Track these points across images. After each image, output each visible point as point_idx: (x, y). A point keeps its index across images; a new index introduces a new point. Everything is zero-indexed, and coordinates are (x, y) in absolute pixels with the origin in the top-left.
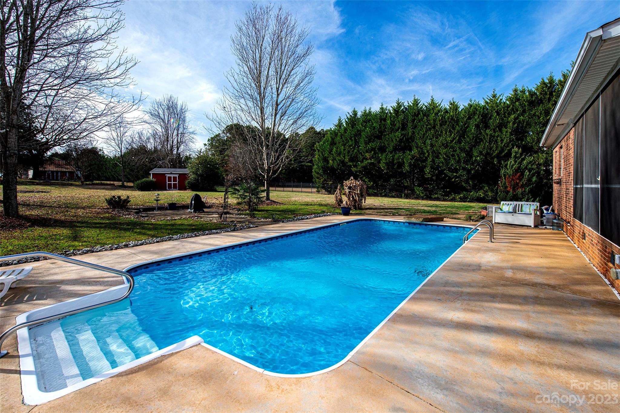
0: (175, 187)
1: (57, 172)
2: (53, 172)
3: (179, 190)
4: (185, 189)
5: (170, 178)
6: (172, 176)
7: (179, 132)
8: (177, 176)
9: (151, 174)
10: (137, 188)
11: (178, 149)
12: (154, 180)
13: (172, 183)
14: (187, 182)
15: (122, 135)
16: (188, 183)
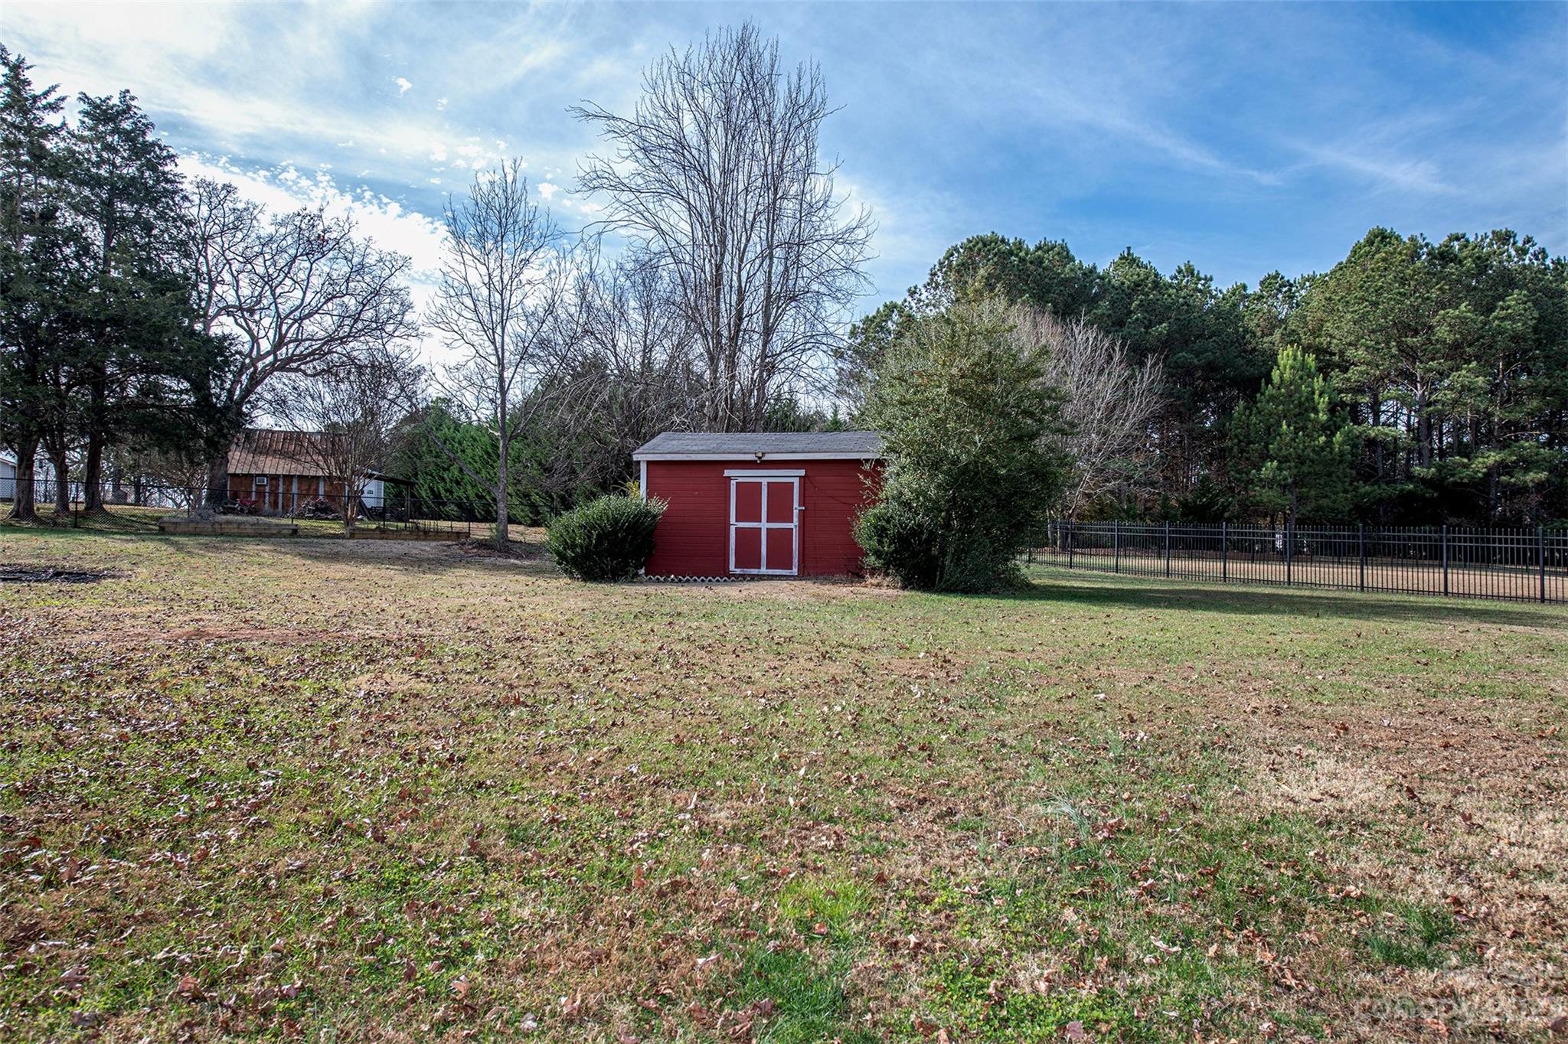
0: (779, 557)
1: (288, 478)
2: (274, 478)
3: (804, 574)
4: (855, 573)
5: (749, 494)
6: (764, 478)
7: (779, 237)
8: (793, 477)
9: (643, 468)
10: (562, 557)
11: (768, 331)
12: (658, 506)
13: (764, 525)
14: (863, 524)
15: (506, 277)
16: (881, 532)
